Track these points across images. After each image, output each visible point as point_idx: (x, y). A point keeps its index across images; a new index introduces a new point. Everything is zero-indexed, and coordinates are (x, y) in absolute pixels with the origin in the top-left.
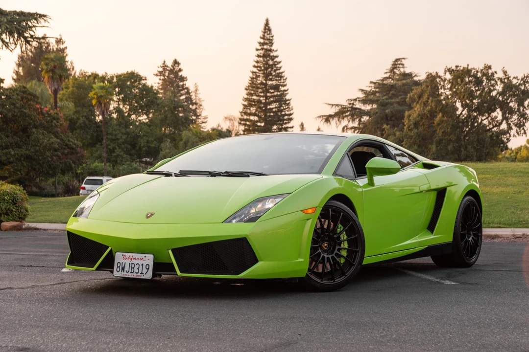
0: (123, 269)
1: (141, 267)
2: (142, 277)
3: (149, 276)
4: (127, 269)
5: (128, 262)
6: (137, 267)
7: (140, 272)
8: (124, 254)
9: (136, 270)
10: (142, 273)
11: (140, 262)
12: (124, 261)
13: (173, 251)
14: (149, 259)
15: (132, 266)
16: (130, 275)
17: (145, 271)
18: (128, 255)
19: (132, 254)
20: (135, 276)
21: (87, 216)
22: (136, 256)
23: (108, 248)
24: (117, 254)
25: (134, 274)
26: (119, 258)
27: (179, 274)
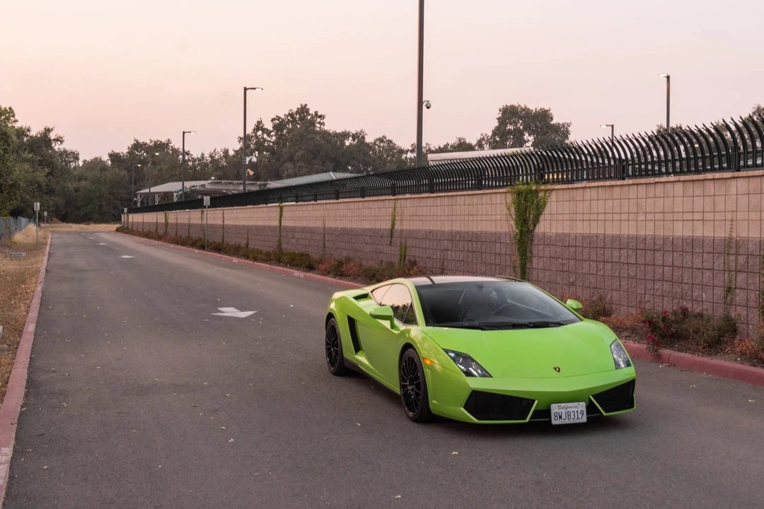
0: (560, 417)
1: (576, 413)
2: (578, 421)
3: (584, 419)
4: (564, 416)
5: (564, 411)
6: (572, 414)
7: (576, 417)
8: (559, 405)
9: (572, 417)
10: (578, 418)
11: (573, 409)
12: (560, 411)
14: (582, 406)
15: (568, 414)
16: (567, 422)
17: (580, 416)
18: (562, 405)
19: (566, 404)
20: (572, 421)
21: (486, 374)
22: (570, 404)
23: (534, 401)
24: (552, 406)
25: (572, 420)
26: (555, 408)
27: (604, 414)
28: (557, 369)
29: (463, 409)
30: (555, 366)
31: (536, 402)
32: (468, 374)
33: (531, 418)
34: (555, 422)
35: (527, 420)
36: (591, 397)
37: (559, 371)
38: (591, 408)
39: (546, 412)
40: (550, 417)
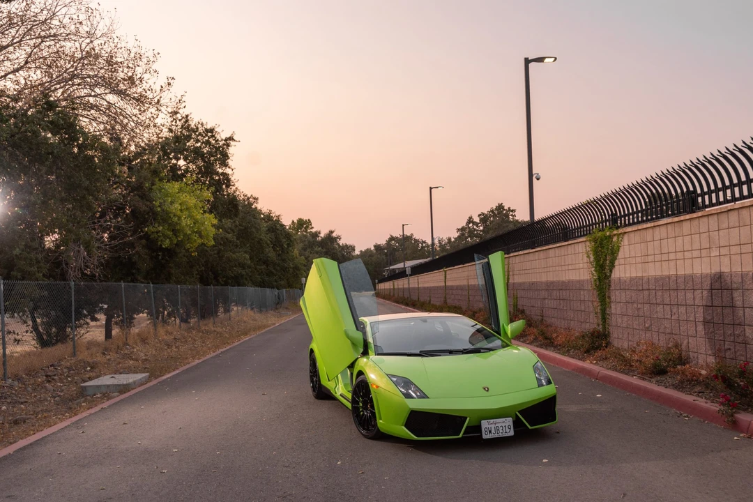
0: (490, 432)
1: (504, 429)
2: (507, 435)
3: (512, 433)
4: (493, 431)
5: (493, 426)
6: (501, 429)
7: (504, 431)
8: (489, 421)
9: (501, 431)
10: (506, 432)
11: (503, 425)
12: (490, 426)
13: (519, 412)
14: (509, 421)
15: (497, 429)
16: (496, 436)
17: (508, 430)
18: (492, 421)
19: (495, 420)
20: (500, 435)
21: (424, 396)
22: (498, 420)
23: (466, 418)
24: (483, 421)
26: (485, 424)
27: (530, 427)
28: (486, 389)
29: (404, 427)
30: (484, 387)
31: (468, 419)
32: (408, 396)
33: (464, 434)
34: (484, 437)
35: (460, 436)
37: (488, 391)
38: (517, 423)
39: (477, 428)
40: (481, 433)
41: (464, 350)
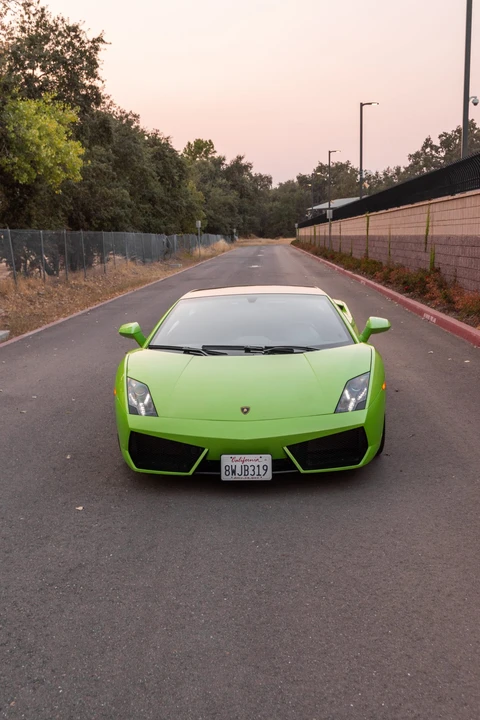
0: (234, 472)
1: (257, 469)
2: (259, 478)
3: (268, 476)
4: (238, 471)
5: (239, 464)
6: (251, 469)
7: (257, 473)
8: (233, 456)
9: (251, 472)
10: (259, 475)
11: (256, 464)
12: (234, 464)
13: (290, 447)
14: (266, 460)
15: (245, 469)
16: (243, 478)
17: (262, 472)
18: (238, 457)
19: (243, 456)
20: (250, 478)
21: (154, 412)
22: (248, 457)
23: (203, 449)
24: (223, 457)
25: (249, 476)
26: (226, 460)
27: (302, 471)
28: (245, 410)
29: (127, 453)
30: (243, 405)
31: (206, 451)
32: (134, 411)
33: (197, 469)
34: (224, 478)
35: (191, 473)
36: (286, 449)
38: (280, 461)
39: (217, 464)
40: (220, 471)
41: (267, 348)
